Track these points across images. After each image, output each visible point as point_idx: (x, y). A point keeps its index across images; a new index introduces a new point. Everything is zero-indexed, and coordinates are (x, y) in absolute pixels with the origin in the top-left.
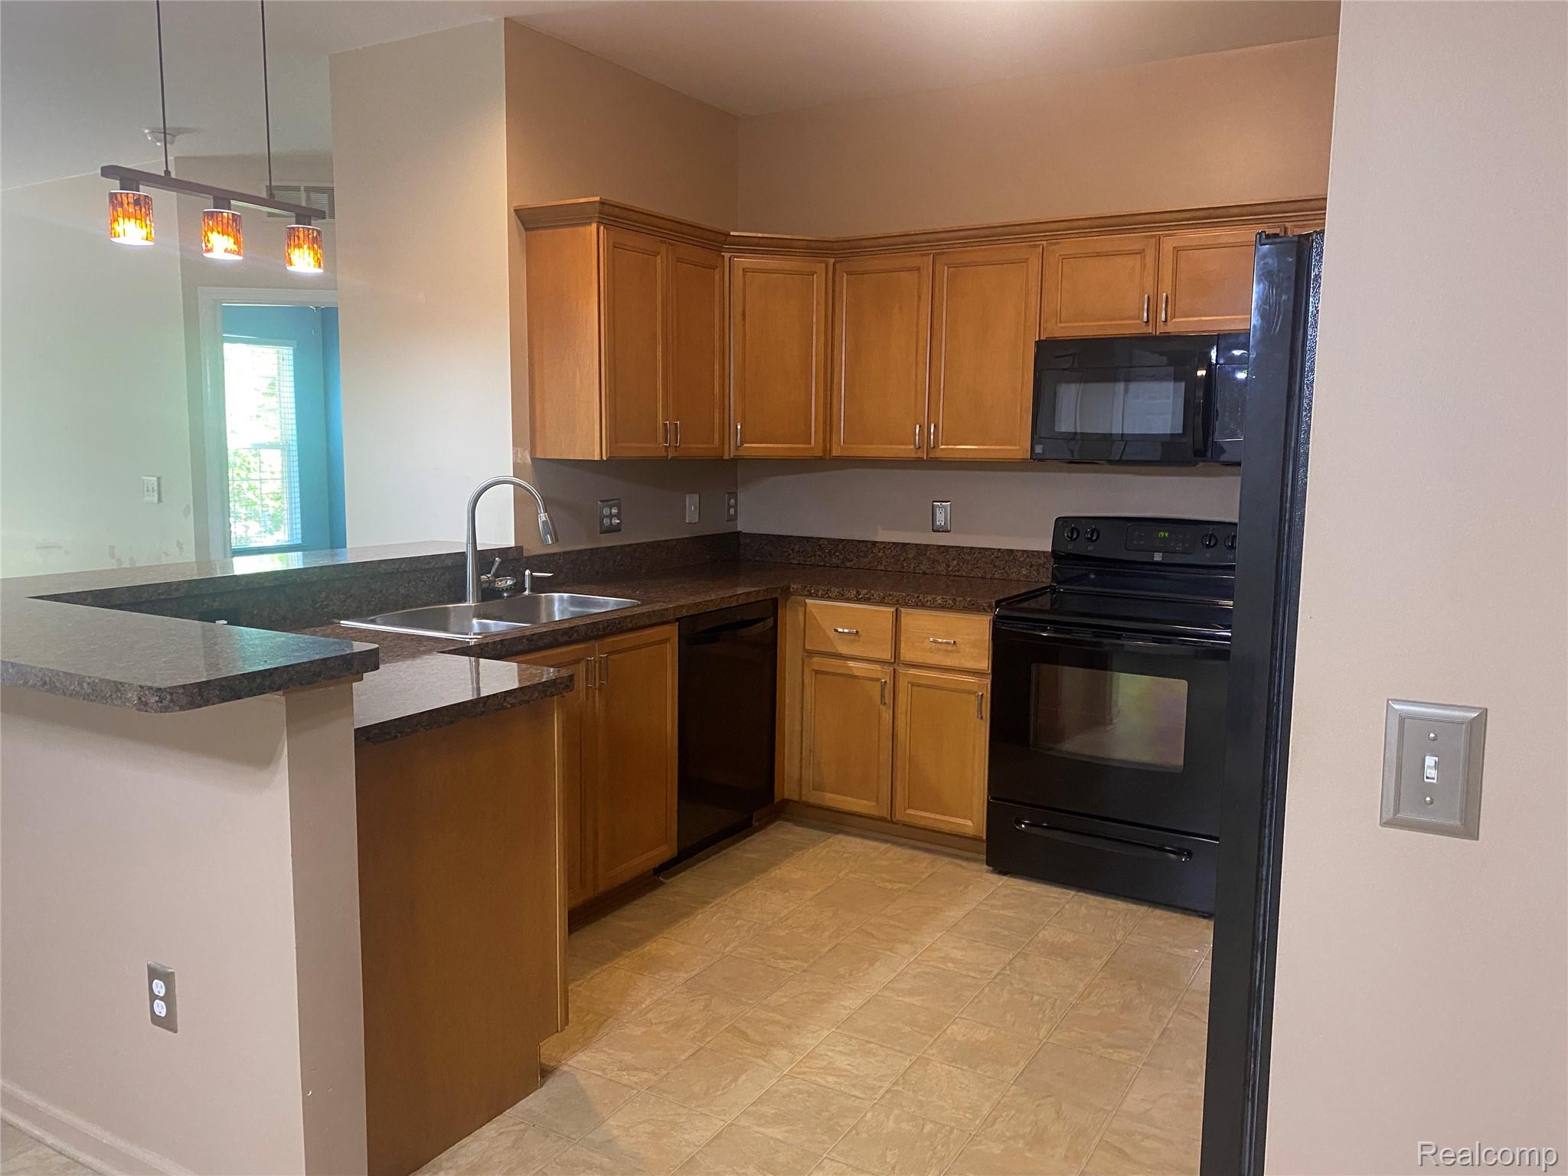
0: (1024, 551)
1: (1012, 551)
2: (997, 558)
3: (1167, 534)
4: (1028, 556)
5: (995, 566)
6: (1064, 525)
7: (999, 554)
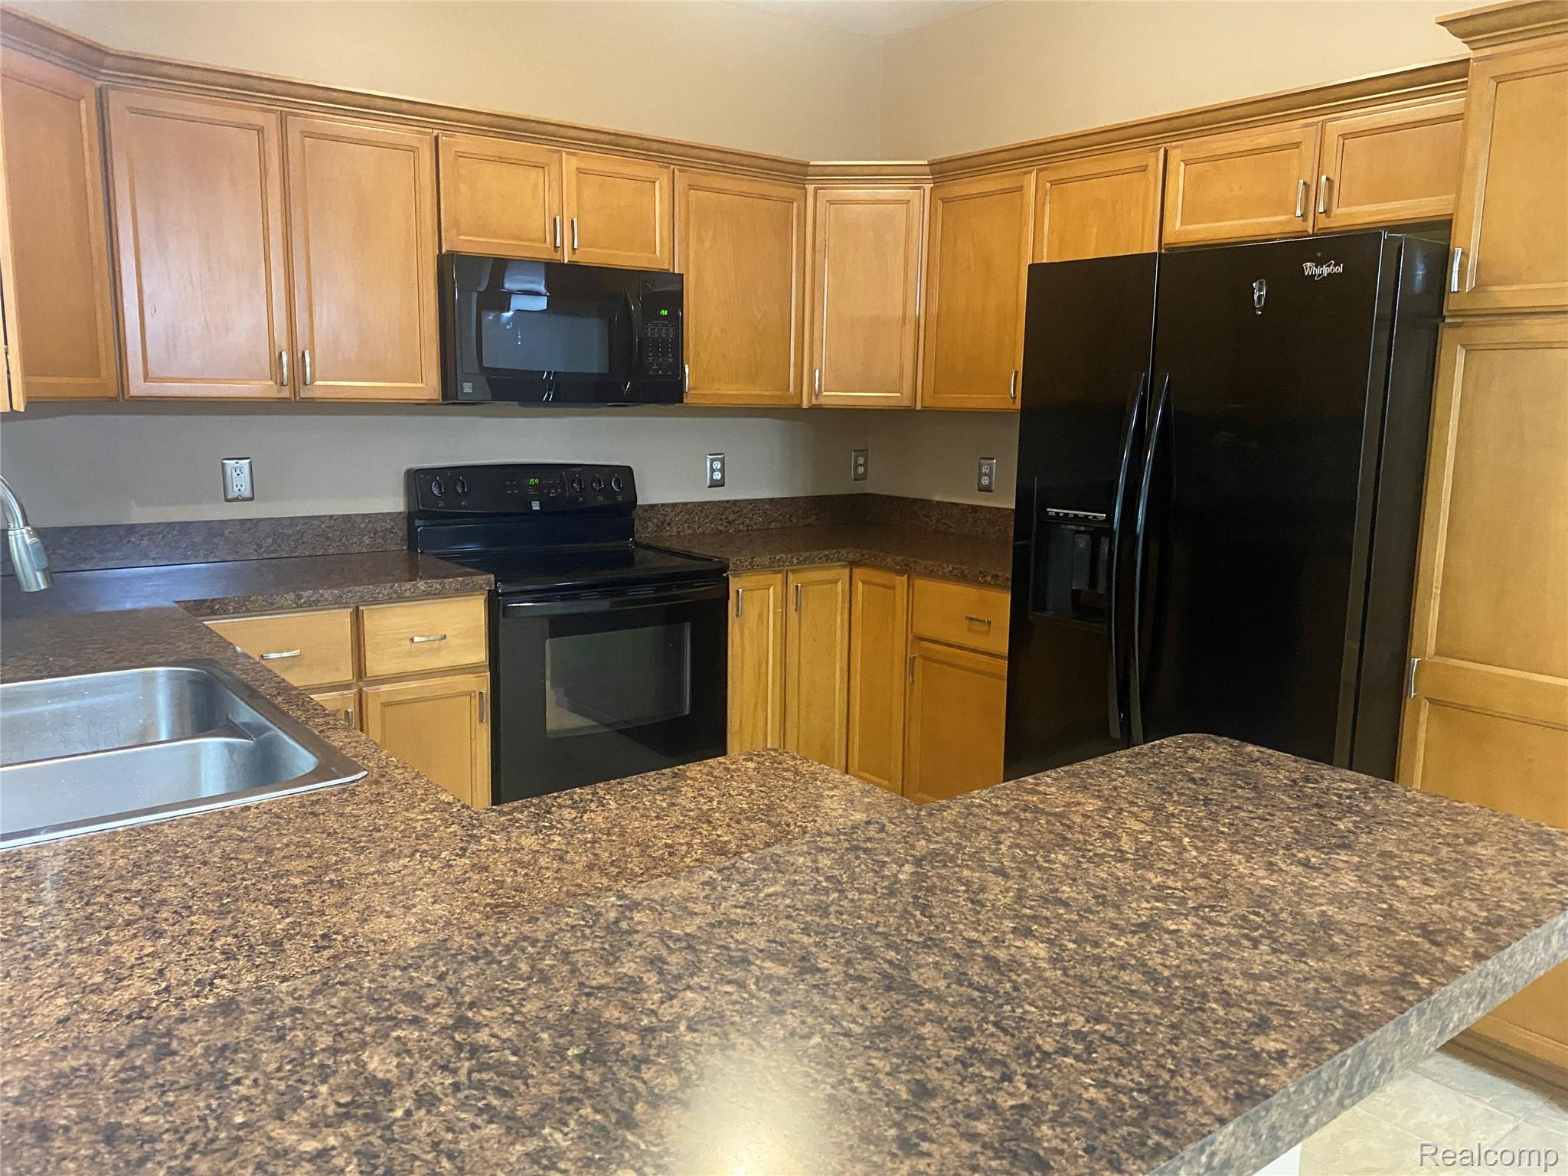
0: (364, 515)
1: (348, 517)
2: (329, 527)
3: (537, 481)
4: (370, 521)
5: (328, 538)
6: (418, 480)
7: (332, 523)
